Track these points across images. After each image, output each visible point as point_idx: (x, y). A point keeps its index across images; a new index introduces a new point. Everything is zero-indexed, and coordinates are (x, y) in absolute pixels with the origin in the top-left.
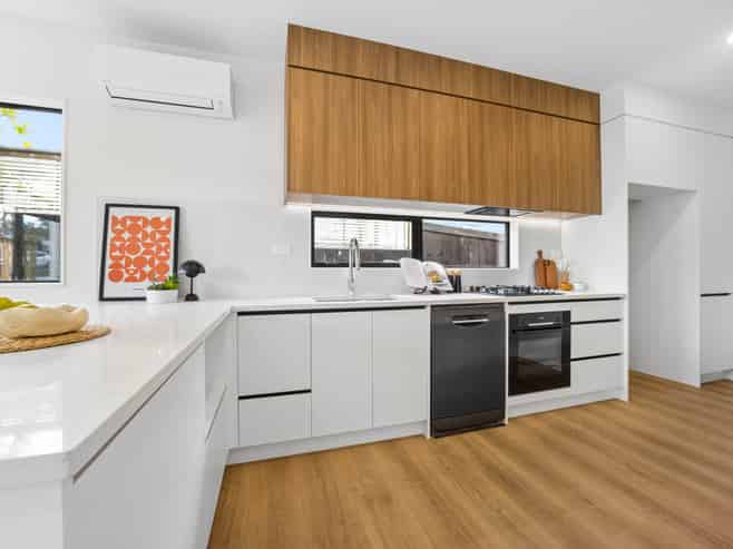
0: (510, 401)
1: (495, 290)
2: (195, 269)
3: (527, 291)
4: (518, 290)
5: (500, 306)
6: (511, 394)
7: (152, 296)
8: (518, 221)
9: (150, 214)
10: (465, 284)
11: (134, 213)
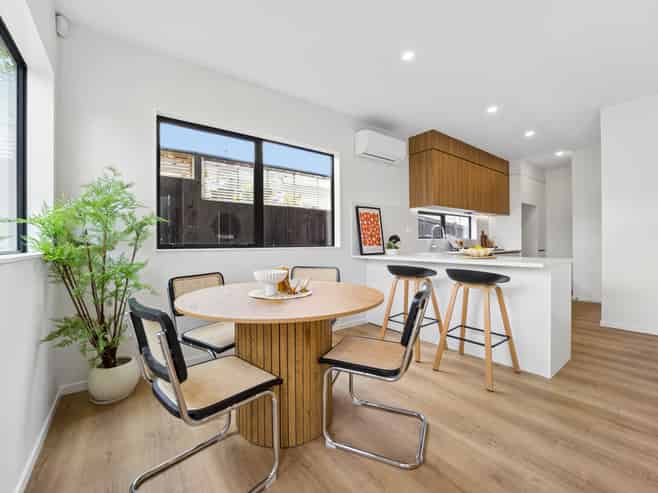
8: (476, 217)
9: (371, 212)
11: (366, 211)
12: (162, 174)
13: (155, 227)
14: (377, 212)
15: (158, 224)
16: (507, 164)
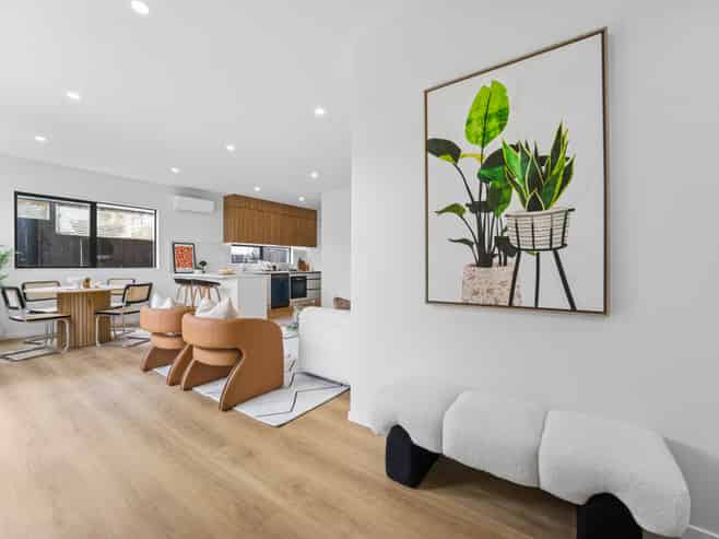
0: (291, 300)
1: (286, 270)
2: (203, 263)
3: (295, 270)
4: (292, 270)
5: (287, 274)
6: (292, 298)
7: (197, 271)
8: (293, 248)
9: (186, 246)
10: (277, 268)
11: (181, 245)
12: (19, 216)
13: (13, 258)
14: (190, 246)
15: (16, 255)
16: (315, 212)
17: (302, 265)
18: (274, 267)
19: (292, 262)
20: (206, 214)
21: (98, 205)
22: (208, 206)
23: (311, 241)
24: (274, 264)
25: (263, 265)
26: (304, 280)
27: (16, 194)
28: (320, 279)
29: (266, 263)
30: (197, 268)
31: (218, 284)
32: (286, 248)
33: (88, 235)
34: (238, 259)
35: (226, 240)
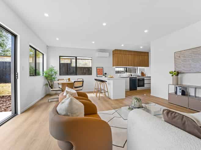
0: (138, 88)
1: (136, 76)
2: (106, 74)
3: (139, 76)
4: (138, 76)
5: (136, 78)
6: (138, 87)
7: (103, 76)
8: (139, 67)
9: (100, 68)
10: (132, 75)
11: (99, 68)
12: (61, 62)
14: (102, 68)
16: (148, 53)
17: (143, 74)
18: (131, 75)
19: (139, 73)
20: (107, 57)
21: (77, 58)
22: (107, 54)
23: (147, 64)
24: (131, 74)
25: (127, 74)
26: (143, 80)
27: (60, 56)
28: (150, 79)
29: (128, 73)
30: (104, 75)
31: (106, 81)
32: (136, 67)
33: (75, 66)
34: (118, 72)
35: (113, 66)
